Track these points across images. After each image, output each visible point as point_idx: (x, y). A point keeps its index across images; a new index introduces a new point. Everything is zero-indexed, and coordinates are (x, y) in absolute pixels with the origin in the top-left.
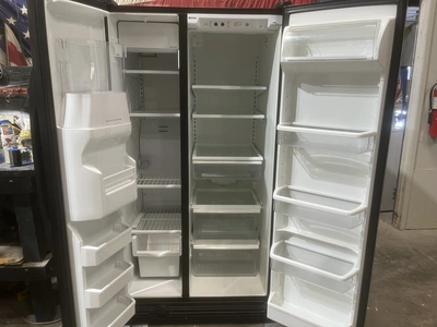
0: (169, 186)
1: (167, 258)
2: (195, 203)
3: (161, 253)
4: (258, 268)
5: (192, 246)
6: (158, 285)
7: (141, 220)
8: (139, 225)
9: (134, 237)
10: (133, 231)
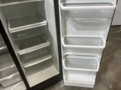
2: (19, 50)
3: (10, 77)
4: (53, 63)
5: (24, 67)
6: (14, 88)
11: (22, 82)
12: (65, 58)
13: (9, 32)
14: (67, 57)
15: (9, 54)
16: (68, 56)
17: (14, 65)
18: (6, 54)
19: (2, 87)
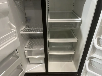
0: (38, 33)
1: (39, 59)
2: (50, 38)
3: (37, 57)
4: (73, 59)
5: (49, 53)
6: (37, 66)
7: (29, 43)
8: (28, 46)
9: (26, 52)
10: (25, 49)
11: (44, 65)
12: (90, 59)
13: (48, 21)
14: (92, 59)
15: (43, 39)
16: (94, 59)
17: (42, 49)
18: (41, 38)
19: (28, 62)
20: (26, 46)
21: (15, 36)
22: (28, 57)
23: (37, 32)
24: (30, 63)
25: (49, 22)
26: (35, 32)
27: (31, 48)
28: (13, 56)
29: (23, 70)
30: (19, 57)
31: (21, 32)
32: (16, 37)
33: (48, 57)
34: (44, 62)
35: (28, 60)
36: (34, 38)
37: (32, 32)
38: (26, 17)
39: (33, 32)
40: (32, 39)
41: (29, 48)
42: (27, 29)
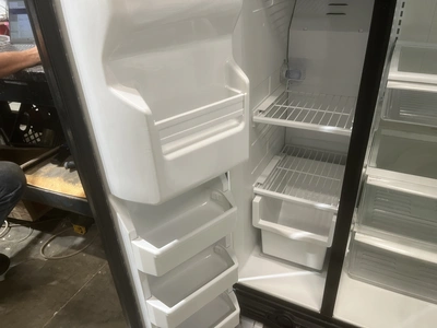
0: (327, 129)
3: (297, 234)
5: (354, 233)
6: (287, 275)
7: (275, 169)
8: (268, 178)
9: (257, 200)
10: (257, 189)
13: (386, 80)
19: (257, 248)
20: (261, 180)
21: (240, 118)
22: (262, 223)
23: (324, 123)
24: (261, 250)
25: (391, 85)
26: (315, 122)
27: (279, 191)
28: (212, 199)
29: (233, 264)
30: (231, 207)
31: (256, 114)
32: (240, 122)
33: (347, 250)
34: (320, 268)
35: (258, 235)
36: (300, 156)
37: (299, 120)
38: (287, 62)
39: (307, 121)
40: (289, 158)
41: (272, 190)
42: (283, 109)
